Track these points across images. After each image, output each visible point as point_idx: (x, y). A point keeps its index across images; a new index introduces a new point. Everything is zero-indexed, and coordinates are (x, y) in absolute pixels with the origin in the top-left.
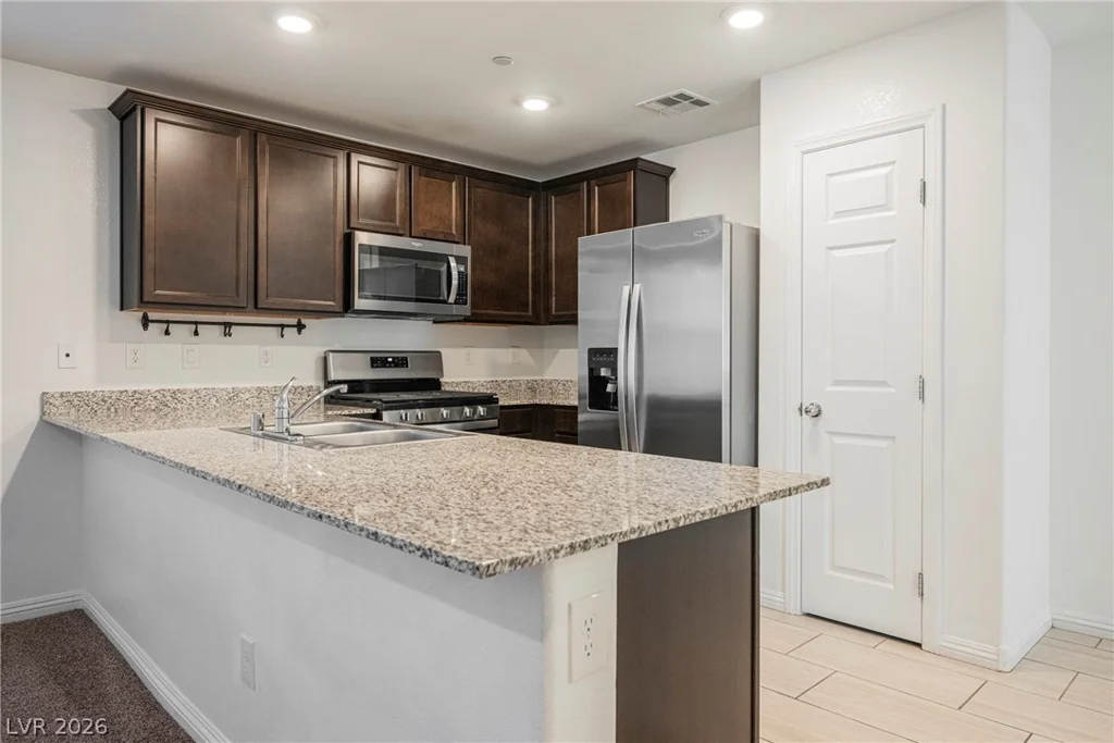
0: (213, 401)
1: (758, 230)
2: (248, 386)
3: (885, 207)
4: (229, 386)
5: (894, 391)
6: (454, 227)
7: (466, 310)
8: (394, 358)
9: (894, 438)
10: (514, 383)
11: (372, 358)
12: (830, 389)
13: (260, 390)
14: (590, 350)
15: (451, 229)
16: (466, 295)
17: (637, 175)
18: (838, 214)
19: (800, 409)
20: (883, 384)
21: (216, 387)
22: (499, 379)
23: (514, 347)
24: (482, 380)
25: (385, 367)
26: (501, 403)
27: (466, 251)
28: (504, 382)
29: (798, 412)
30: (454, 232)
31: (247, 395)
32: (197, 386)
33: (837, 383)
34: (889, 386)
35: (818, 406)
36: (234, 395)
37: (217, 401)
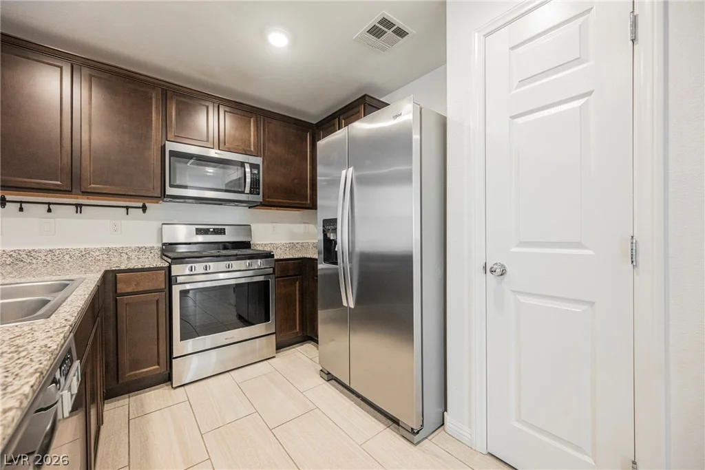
0: (67, 257)
1: (445, 118)
2: (99, 247)
3: (577, 61)
4: (82, 247)
5: (590, 252)
6: (252, 147)
7: (259, 198)
8: (214, 229)
9: (593, 303)
10: (304, 244)
11: (197, 229)
12: (514, 250)
13: (109, 249)
14: (324, 221)
15: (250, 148)
16: (259, 189)
17: (366, 108)
18: (523, 82)
19: (485, 268)
20: (579, 245)
21: (69, 247)
22: (295, 242)
23: (304, 223)
24: (283, 242)
25: (207, 234)
26: (276, 257)
27: (258, 160)
28: (298, 243)
29: (482, 271)
30: (252, 149)
31: (98, 253)
32: (51, 248)
33: (522, 244)
34: (586, 248)
35: (503, 265)
36: (85, 254)
37: (70, 257)
